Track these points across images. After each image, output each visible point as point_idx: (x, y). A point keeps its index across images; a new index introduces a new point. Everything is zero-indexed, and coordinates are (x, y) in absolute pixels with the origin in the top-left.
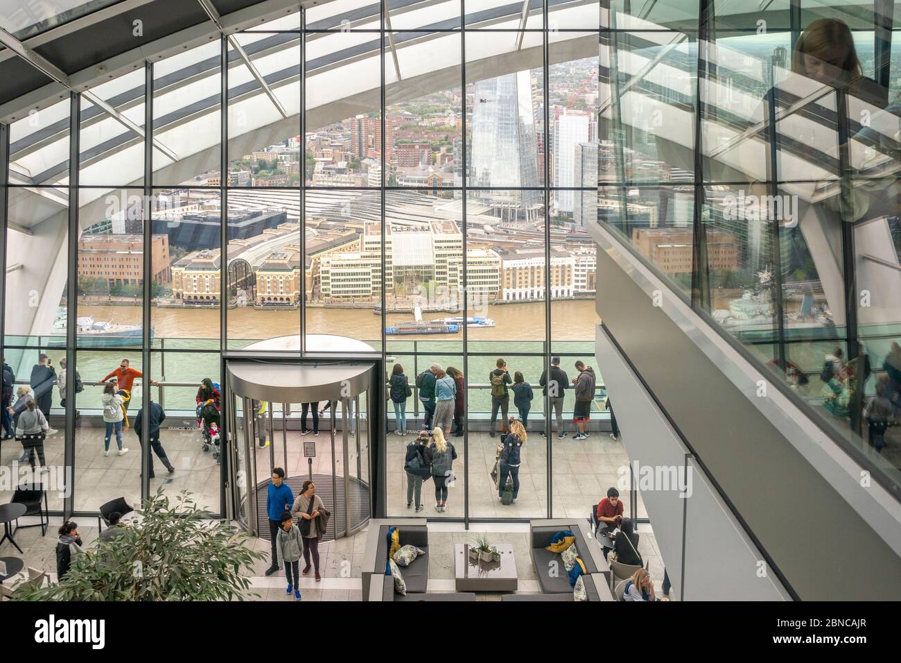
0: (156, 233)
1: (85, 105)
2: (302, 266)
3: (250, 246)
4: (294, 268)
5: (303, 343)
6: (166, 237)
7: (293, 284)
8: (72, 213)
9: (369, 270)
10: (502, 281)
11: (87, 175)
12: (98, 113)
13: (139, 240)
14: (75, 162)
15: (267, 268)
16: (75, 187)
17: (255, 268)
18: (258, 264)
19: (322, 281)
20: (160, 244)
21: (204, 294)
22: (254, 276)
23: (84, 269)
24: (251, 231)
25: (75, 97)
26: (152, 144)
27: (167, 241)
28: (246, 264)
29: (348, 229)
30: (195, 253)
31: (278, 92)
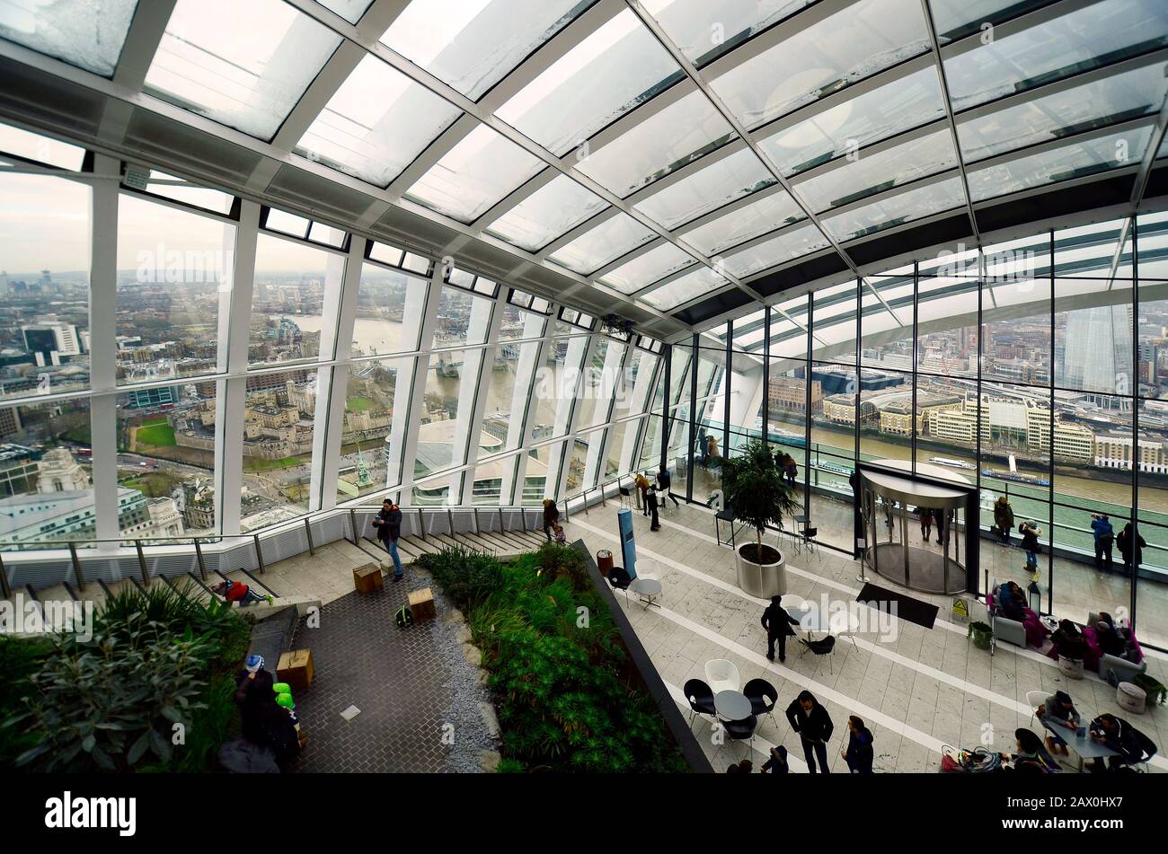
0: (815, 379)
1: (773, 312)
2: (914, 413)
3: (876, 396)
4: (909, 413)
5: (914, 466)
6: (820, 382)
7: (908, 423)
8: (766, 368)
9: (970, 424)
10: (1094, 451)
11: (774, 349)
12: (780, 317)
13: (804, 383)
14: (767, 341)
15: (889, 411)
16: (767, 356)
17: (880, 409)
18: (883, 407)
19: (930, 425)
20: (816, 386)
21: (845, 419)
22: (879, 414)
23: (772, 395)
24: (877, 386)
25: (768, 309)
26: (812, 336)
27: (820, 385)
28: (873, 406)
29: (952, 395)
30: (838, 395)
31: (897, 311)
